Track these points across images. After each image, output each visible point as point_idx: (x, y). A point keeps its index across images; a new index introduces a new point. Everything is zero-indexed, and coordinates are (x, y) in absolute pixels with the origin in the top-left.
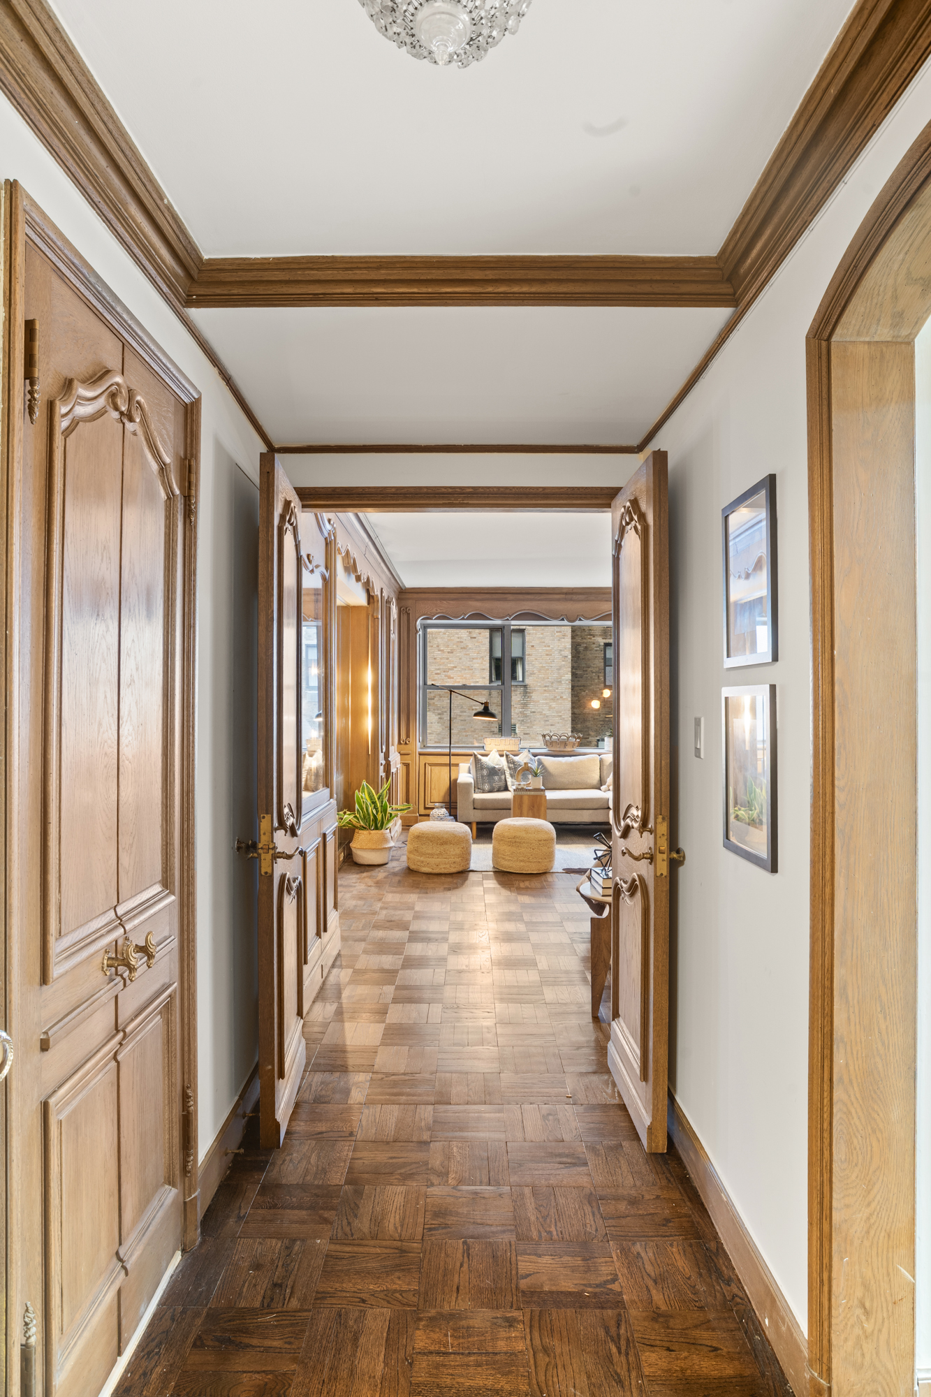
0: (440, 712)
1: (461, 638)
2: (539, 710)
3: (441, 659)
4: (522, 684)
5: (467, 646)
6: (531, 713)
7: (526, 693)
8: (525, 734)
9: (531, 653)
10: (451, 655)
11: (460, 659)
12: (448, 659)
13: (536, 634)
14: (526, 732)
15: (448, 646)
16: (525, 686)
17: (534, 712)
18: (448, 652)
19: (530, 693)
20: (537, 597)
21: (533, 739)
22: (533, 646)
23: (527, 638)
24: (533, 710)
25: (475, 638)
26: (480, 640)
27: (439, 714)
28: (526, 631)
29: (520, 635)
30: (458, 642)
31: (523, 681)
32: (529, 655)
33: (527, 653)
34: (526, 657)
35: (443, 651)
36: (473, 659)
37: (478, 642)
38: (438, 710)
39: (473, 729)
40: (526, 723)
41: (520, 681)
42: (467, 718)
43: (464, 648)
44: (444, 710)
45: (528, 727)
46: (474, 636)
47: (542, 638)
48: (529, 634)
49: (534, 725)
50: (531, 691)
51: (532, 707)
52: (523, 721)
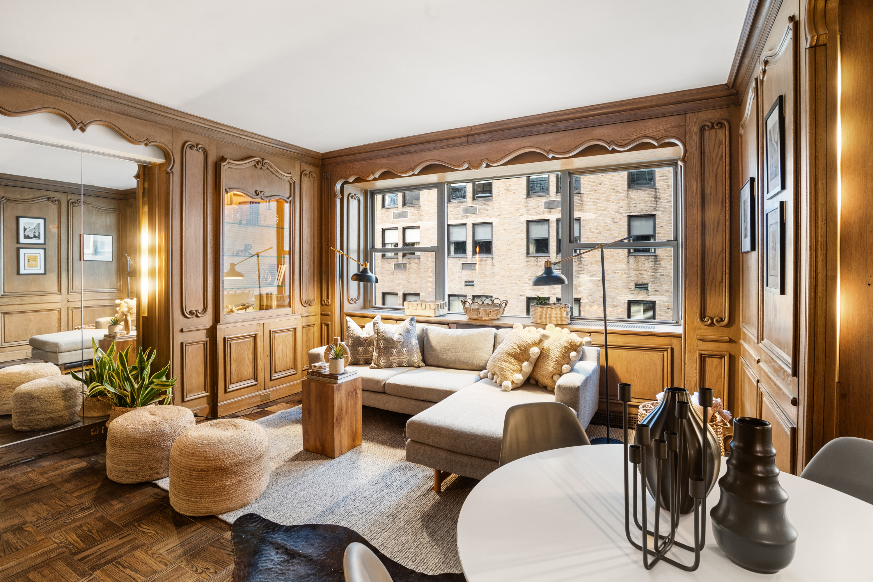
0: (591, 274)
1: (606, 223)
2: (666, 274)
3: (592, 238)
4: (653, 254)
5: (611, 228)
6: (660, 275)
7: (656, 261)
8: (655, 291)
9: (660, 232)
10: (599, 235)
11: (606, 237)
12: (597, 238)
13: (664, 217)
14: (656, 290)
15: (597, 229)
16: (656, 256)
17: (663, 275)
18: (597, 233)
19: (659, 261)
20: (439, 145)
21: (662, 294)
22: (662, 227)
23: (657, 221)
24: (662, 274)
25: (617, 222)
26: (621, 224)
27: (591, 276)
28: (656, 216)
29: (653, 218)
30: (604, 226)
31: (654, 252)
32: (659, 233)
33: (657, 232)
34: (657, 235)
35: (593, 232)
36: (616, 237)
37: (619, 225)
38: (590, 273)
39: (615, 287)
40: (656, 283)
41: (653, 253)
42: (611, 279)
43: (609, 230)
44: (594, 273)
45: (658, 286)
46: (616, 221)
47: (669, 220)
48: (659, 218)
49: (662, 285)
50: (660, 259)
51: (661, 271)
52: (654, 281)
